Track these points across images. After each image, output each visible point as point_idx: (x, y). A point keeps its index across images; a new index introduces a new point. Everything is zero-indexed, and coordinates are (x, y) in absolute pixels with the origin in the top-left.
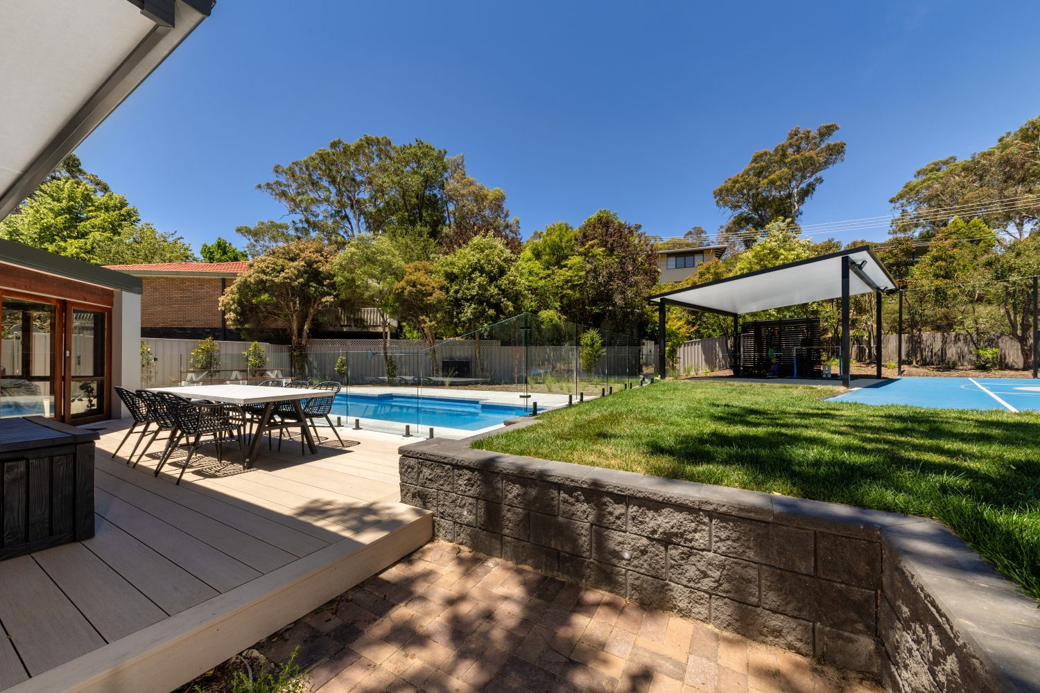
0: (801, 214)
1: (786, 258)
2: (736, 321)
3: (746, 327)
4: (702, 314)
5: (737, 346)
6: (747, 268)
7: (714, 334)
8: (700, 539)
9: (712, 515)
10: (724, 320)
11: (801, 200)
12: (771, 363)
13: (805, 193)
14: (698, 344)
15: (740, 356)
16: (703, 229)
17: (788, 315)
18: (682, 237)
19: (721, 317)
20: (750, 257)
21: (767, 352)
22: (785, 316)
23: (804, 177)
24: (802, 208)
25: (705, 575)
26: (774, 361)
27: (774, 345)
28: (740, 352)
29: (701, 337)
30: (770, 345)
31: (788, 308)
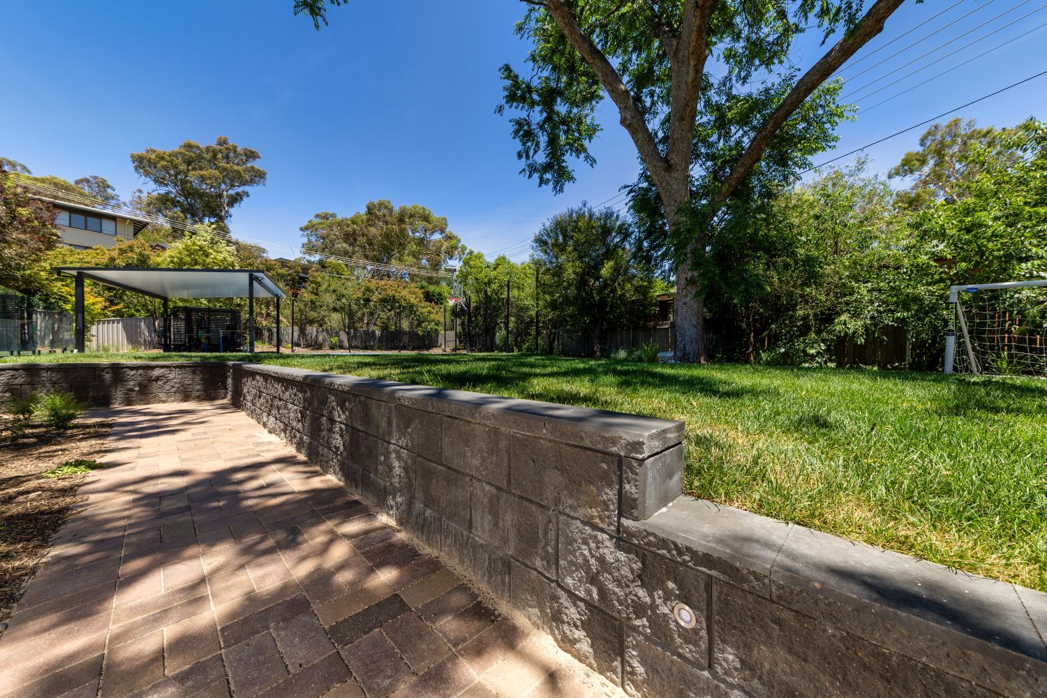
0: (231, 216)
1: (215, 258)
2: (165, 305)
3: (176, 311)
4: (124, 293)
5: (167, 328)
6: (178, 257)
7: (138, 314)
8: (171, 376)
9: (175, 367)
10: (151, 302)
11: (231, 204)
12: (201, 343)
13: (234, 200)
14: (118, 323)
15: (170, 336)
16: (109, 183)
17: (218, 305)
18: (72, 183)
19: (147, 297)
20: (181, 247)
21: (198, 332)
22: (215, 306)
23: (232, 186)
24: (232, 211)
25: (173, 387)
26: (203, 341)
27: (204, 328)
28: (170, 332)
29: (122, 316)
30: (200, 327)
31: (218, 300)
